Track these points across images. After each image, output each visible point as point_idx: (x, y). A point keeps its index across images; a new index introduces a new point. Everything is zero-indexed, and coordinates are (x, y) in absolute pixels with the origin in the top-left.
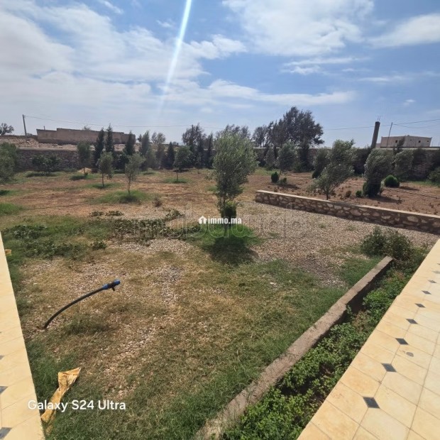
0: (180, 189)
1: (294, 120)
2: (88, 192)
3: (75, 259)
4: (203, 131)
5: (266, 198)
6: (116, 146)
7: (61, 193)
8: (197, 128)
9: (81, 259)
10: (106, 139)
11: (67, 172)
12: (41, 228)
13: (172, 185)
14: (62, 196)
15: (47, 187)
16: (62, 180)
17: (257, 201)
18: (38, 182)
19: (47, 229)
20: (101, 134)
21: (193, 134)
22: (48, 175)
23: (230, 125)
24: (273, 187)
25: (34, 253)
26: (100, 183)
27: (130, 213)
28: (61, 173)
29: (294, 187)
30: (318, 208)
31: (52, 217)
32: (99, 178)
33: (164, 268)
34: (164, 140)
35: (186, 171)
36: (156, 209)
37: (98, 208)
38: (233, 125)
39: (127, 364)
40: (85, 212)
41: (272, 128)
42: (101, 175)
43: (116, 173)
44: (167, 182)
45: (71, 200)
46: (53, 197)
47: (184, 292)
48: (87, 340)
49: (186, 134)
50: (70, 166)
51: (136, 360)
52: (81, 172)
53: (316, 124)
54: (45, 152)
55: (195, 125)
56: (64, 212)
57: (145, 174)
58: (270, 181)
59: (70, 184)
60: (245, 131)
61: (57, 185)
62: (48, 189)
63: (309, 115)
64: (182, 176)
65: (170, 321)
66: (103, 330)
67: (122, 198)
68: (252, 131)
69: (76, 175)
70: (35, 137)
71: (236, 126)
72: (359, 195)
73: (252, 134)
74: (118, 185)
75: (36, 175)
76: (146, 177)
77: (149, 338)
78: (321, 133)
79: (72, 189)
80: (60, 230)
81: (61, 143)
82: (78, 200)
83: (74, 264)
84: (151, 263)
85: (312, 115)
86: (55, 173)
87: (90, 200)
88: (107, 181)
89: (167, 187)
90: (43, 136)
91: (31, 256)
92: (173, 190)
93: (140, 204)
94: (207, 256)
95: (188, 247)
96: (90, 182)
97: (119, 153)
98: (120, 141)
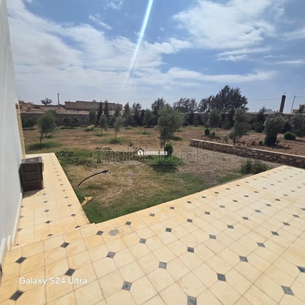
0: (146, 137)
1: (227, 94)
2: (94, 138)
3: (88, 166)
4: (165, 102)
5: (196, 144)
6: (110, 112)
7: (79, 138)
8: (162, 100)
9: (91, 166)
10: (104, 107)
11: (82, 127)
12: (72, 153)
13: (141, 135)
14: (80, 139)
15: (71, 135)
16: (80, 131)
17: (191, 145)
18: (66, 132)
19: (75, 153)
20: (101, 104)
21: (159, 104)
22: (71, 128)
23: (183, 98)
24: (205, 138)
25: (70, 163)
26: (100, 133)
27: (116, 149)
28: (79, 127)
29: (218, 138)
30: (227, 150)
31: (76, 149)
32: (99, 130)
33: (130, 172)
34: (140, 107)
35: (151, 127)
36: (129, 147)
37: (98, 146)
38: (185, 98)
39: (109, 198)
40: (92, 147)
41: (211, 100)
42: (101, 129)
43: (109, 128)
44: (138, 133)
45: (85, 142)
46: (75, 140)
47: (136, 181)
48: (94, 191)
49: (154, 104)
50: (83, 123)
51: (113, 198)
52: (90, 127)
53: (242, 96)
54: (71, 115)
55: (160, 98)
56: (82, 147)
57: (126, 129)
58: (204, 134)
59: (84, 133)
60: (193, 101)
61: (77, 134)
62: (72, 136)
63: (237, 90)
64: (148, 130)
65: (128, 189)
66: (100, 189)
67: (111, 141)
68: (198, 102)
69: (87, 129)
70: (64, 106)
71: (187, 99)
72: (261, 144)
73: (198, 104)
74: (110, 135)
75: (66, 128)
76: (126, 130)
77: (119, 193)
78: (246, 103)
79: (85, 136)
80: (81, 154)
81: (78, 110)
82: (89, 142)
83: (88, 168)
84: (123, 170)
85: (240, 90)
86: (75, 127)
87: (95, 142)
88: (104, 132)
89: (138, 136)
90: (69, 105)
91: (69, 163)
92: (142, 138)
93: (121, 145)
94: (152, 168)
95: (143, 165)
96: (94, 133)
97: (111, 116)
98: (113, 109)
